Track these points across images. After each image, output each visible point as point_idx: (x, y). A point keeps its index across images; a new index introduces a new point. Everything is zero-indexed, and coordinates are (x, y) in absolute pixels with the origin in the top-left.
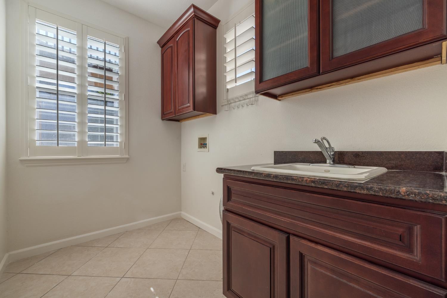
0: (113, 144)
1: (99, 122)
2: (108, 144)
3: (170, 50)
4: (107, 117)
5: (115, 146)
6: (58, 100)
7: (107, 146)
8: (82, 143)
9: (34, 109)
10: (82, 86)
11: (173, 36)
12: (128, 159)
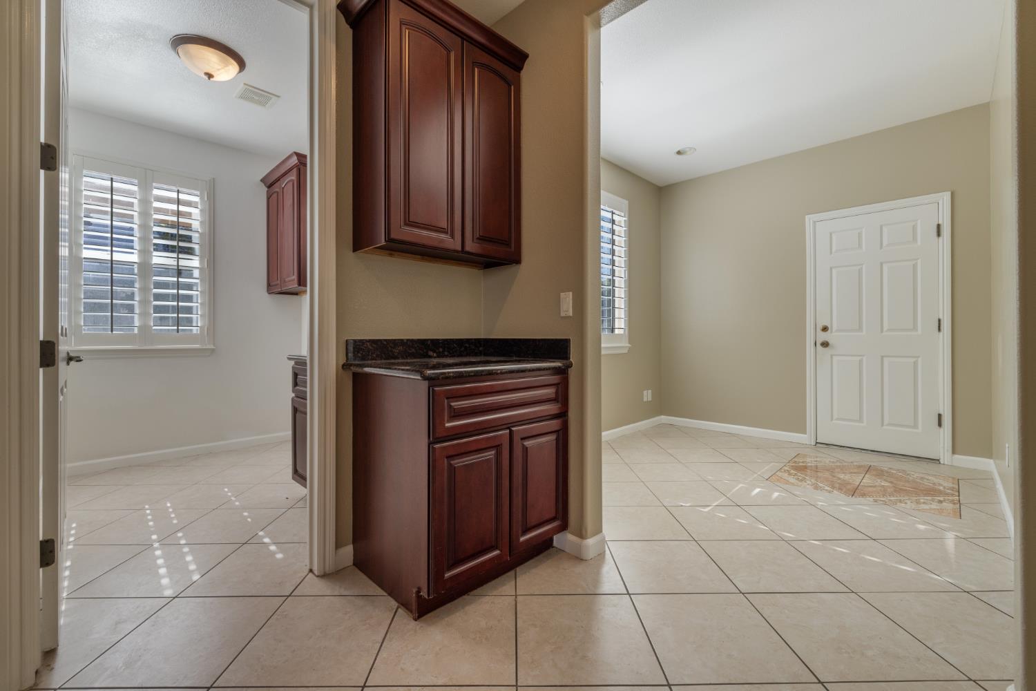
0: (191, 330)
1: (171, 299)
2: (182, 330)
3: (275, 195)
4: (181, 292)
5: (195, 332)
6: (112, 273)
7: (180, 333)
8: (144, 328)
9: (81, 286)
10: (145, 253)
11: (278, 180)
12: (213, 351)
